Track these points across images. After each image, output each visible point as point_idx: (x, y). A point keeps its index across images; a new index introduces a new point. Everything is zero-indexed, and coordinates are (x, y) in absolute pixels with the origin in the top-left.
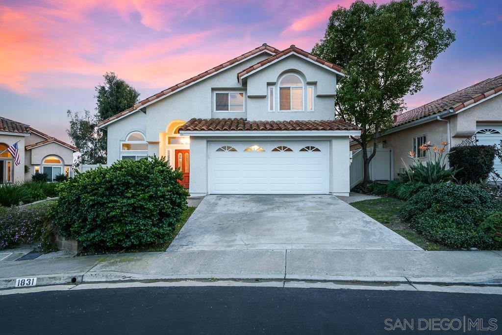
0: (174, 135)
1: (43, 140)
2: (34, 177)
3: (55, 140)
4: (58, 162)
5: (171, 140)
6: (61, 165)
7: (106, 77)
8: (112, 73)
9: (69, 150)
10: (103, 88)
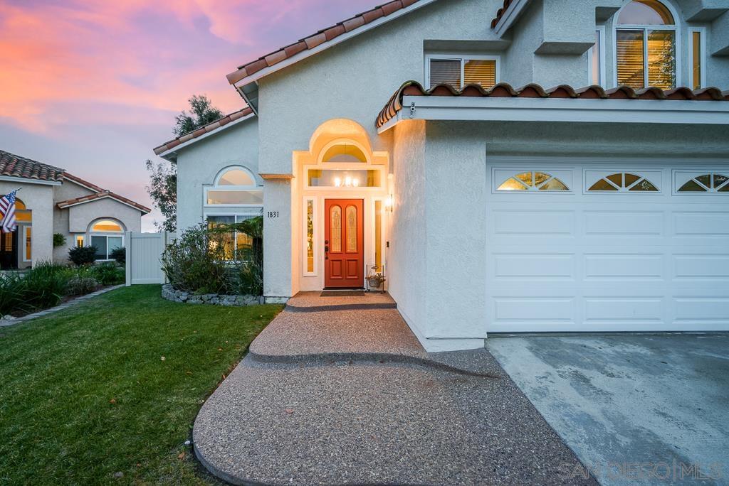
0: (321, 166)
1: (89, 194)
2: (72, 253)
3: (111, 194)
4: (117, 228)
5: (316, 177)
6: (122, 234)
7: (194, 103)
8: (202, 98)
9: (134, 211)
10: (189, 120)
